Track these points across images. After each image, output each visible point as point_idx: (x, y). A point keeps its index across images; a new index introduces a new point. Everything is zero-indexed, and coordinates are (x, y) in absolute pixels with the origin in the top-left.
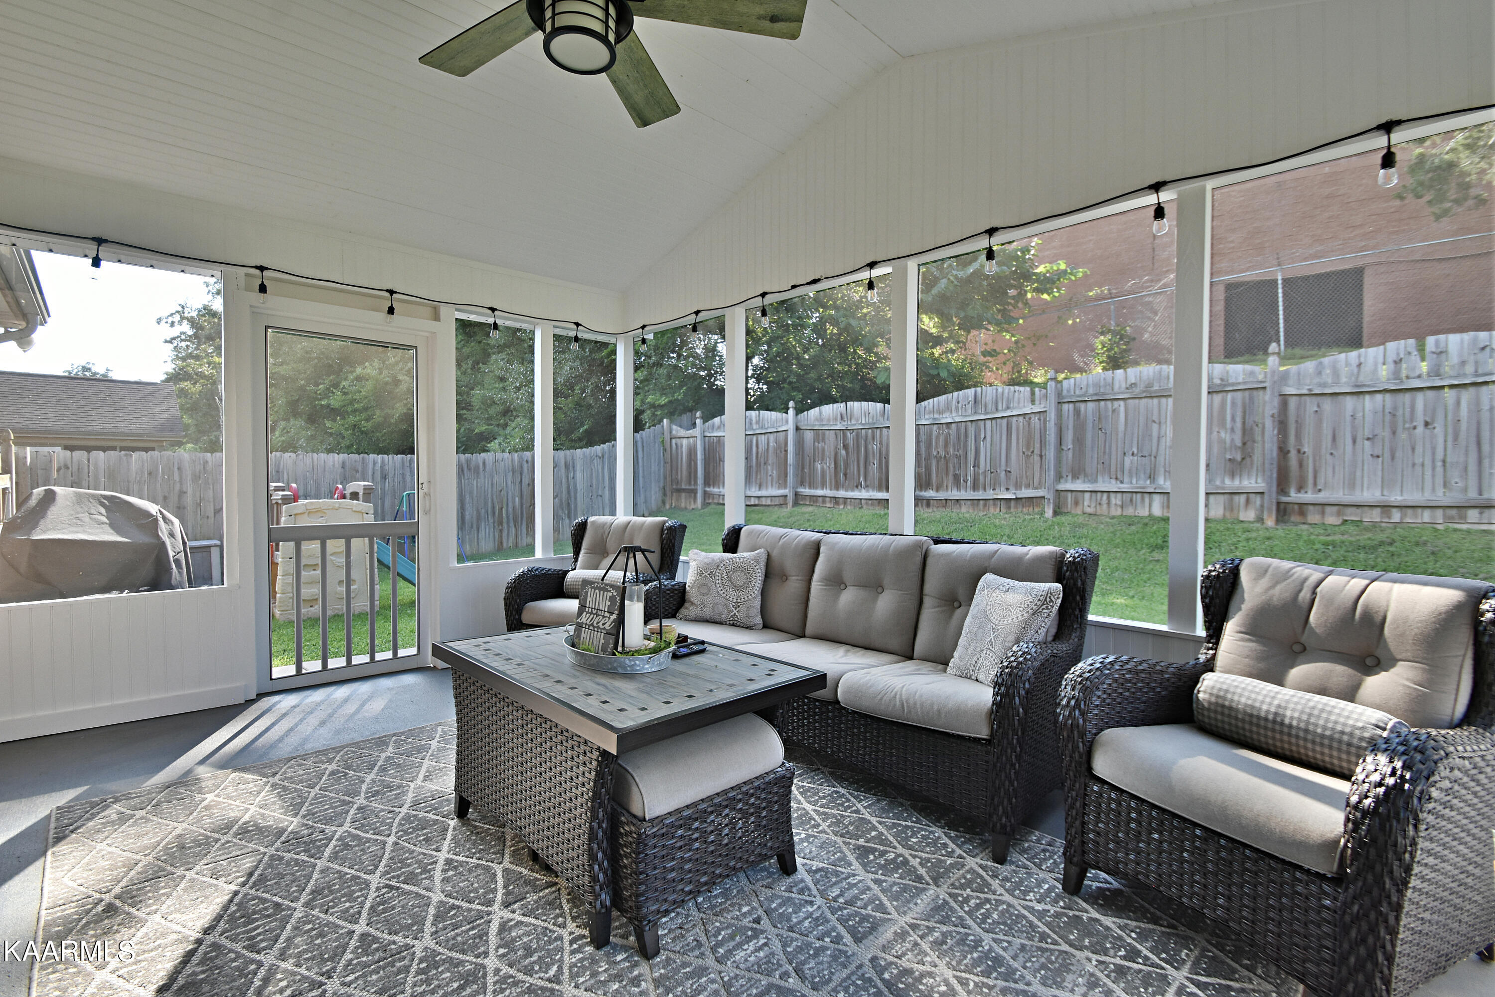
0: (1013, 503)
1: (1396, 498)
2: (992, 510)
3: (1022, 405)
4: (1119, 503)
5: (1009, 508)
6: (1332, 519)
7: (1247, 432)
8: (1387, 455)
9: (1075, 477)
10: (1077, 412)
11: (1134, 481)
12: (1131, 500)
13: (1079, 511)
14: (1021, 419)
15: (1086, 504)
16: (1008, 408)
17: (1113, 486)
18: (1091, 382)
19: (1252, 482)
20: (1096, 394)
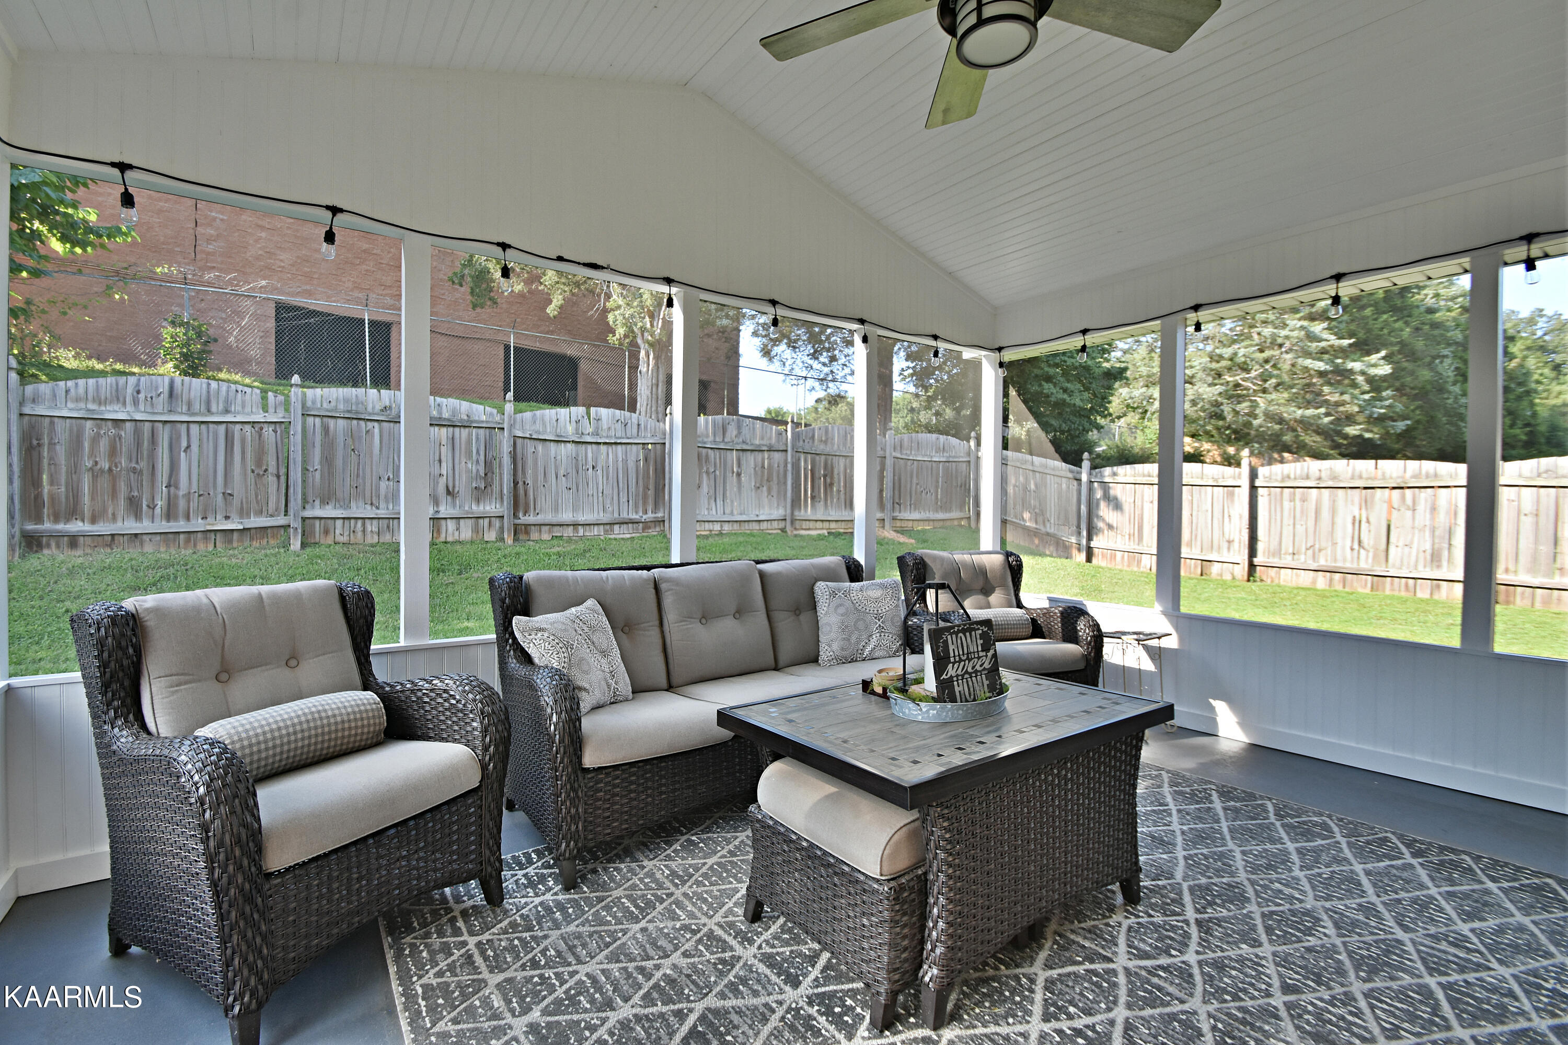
0: (235, 535)
1: (581, 518)
2: (201, 546)
3: (248, 409)
4: (375, 529)
5: (230, 541)
6: (546, 536)
7: (488, 464)
8: (574, 487)
9: (324, 502)
10: (326, 429)
11: (391, 507)
12: (388, 527)
13: (330, 540)
14: (248, 428)
15: (338, 532)
16: (227, 411)
17: (370, 512)
18: (341, 397)
19: (490, 507)
20: (349, 412)
